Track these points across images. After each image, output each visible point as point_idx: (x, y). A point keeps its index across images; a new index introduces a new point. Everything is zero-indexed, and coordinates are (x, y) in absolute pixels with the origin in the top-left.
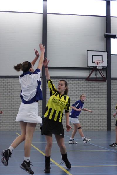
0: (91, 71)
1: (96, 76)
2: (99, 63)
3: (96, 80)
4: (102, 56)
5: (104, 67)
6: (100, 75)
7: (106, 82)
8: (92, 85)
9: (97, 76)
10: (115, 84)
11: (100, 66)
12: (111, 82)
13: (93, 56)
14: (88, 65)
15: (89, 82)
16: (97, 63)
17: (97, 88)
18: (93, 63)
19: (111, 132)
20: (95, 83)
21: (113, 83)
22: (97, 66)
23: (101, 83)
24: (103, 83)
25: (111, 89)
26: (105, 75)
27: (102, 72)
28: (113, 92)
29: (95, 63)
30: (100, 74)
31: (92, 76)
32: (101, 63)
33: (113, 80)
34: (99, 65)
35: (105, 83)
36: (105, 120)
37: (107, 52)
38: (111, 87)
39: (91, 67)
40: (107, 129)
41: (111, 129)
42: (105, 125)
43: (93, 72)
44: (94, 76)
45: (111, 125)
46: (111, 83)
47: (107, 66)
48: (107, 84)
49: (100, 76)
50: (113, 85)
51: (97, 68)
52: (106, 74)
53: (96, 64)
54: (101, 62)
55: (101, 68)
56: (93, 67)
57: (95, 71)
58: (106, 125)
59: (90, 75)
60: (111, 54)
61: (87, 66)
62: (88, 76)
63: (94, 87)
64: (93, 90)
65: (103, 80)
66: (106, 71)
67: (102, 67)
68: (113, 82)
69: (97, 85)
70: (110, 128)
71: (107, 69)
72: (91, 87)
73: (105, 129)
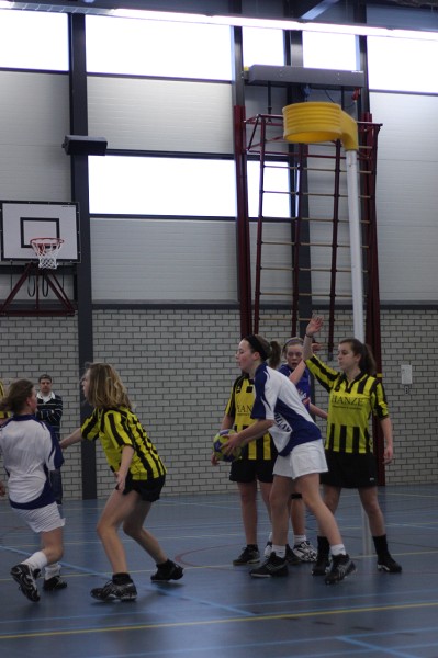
0: (16, 278)
1: (35, 298)
2: (48, 247)
3: (36, 310)
4: (57, 220)
5: (66, 264)
6: (51, 292)
7: (76, 318)
8: (20, 330)
9: (41, 297)
10: (108, 323)
11: (51, 258)
12: (94, 317)
13: (25, 222)
14: (5, 256)
15: (11, 318)
16: (40, 246)
17: (41, 342)
18: (23, 246)
19: (99, 504)
20: (34, 324)
21: (101, 323)
22: (38, 260)
23: (57, 323)
24: (63, 324)
25: (95, 342)
26: (68, 291)
27: (60, 282)
28: (101, 354)
29: (30, 246)
30: (50, 289)
31: (23, 295)
32: (55, 247)
33: (101, 311)
34: (47, 256)
35: (72, 324)
36: (76, 462)
37: (77, 205)
38: (95, 336)
39: (15, 263)
40: (80, 494)
41: (99, 493)
42: (75, 481)
43: (27, 281)
44: (29, 298)
45: (98, 480)
46: (95, 323)
47: (76, 258)
48: (76, 324)
49: (52, 296)
50: (101, 329)
51: (40, 265)
52: (72, 288)
53: (37, 250)
54: (55, 242)
55: (55, 265)
56: (23, 264)
57: (32, 277)
58: (80, 481)
59: (14, 292)
60: (92, 211)
61: (3, 259)
62: (6, 298)
63: (28, 336)
64: (27, 349)
65: (63, 309)
66: (72, 277)
67: (58, 260)
68: (100, 317)
69: (41, 330)
70: (95, 490)
71: (78, 271)
72: (19, 336)
73: (75, 494)
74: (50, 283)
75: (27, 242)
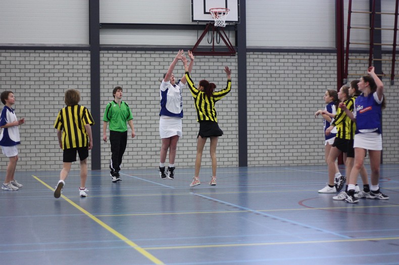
0: (201, 33)
1: (212, 44)
2: (220, 14)
3: (212, 52)
5: (231, 24)
6: (222, 41)
7: (236, 57)
8: (203, 64)
9: (216, 44)
10: (255, 60)
11: (221, 21)
12: (248, 56)
14: (194, 19)
16: (216, 13)
17: (215, 71)
18: (205, 13)
19: (249, 169)
20: (211, 60)
21: (252, 60)
22: (214, 21)
23: (225, 60)
24: (228, 60)
25: (248, 72)
26: (232, 41)
27: (227, 35)
28: (252, 79)
29: (209, 13)
30: (221, 39)
31: (204, 43)
32: (224, 14)
33: (252, 53)
34: (219, 19)
35: (234, 60)
36: (235, 144)
38: (248, 68)
39: (200, 23)
40: (237, 163)
41: (249, 163)
42: (234, 155)
43: (207, 34)
44: (208, 44)
45: (248, 155)
46: (248, 60)
47: (237, 20)
48: (237, 61)
49: (222, 43)
50: (251, 64)
51: (215, 25)
52: (234, 39)
53: (214, 15)
54: (224, 10)
55: (225, 24)
56: (205, 23)
57: (210, 32)
58: (237, 155)
59: (199, 41)
61: (193, 21)
62: (194, 44)
63: (208, 68)
65: (229, 51)
66: (234, 32)
67: (226, 22)
68: (251, 56)
69: (215, 64)
70: (246, 161)
71: (238, 28)
72: (202, 68)
73: (234, 163)
74: (221, 36)
75: (207, 11)
